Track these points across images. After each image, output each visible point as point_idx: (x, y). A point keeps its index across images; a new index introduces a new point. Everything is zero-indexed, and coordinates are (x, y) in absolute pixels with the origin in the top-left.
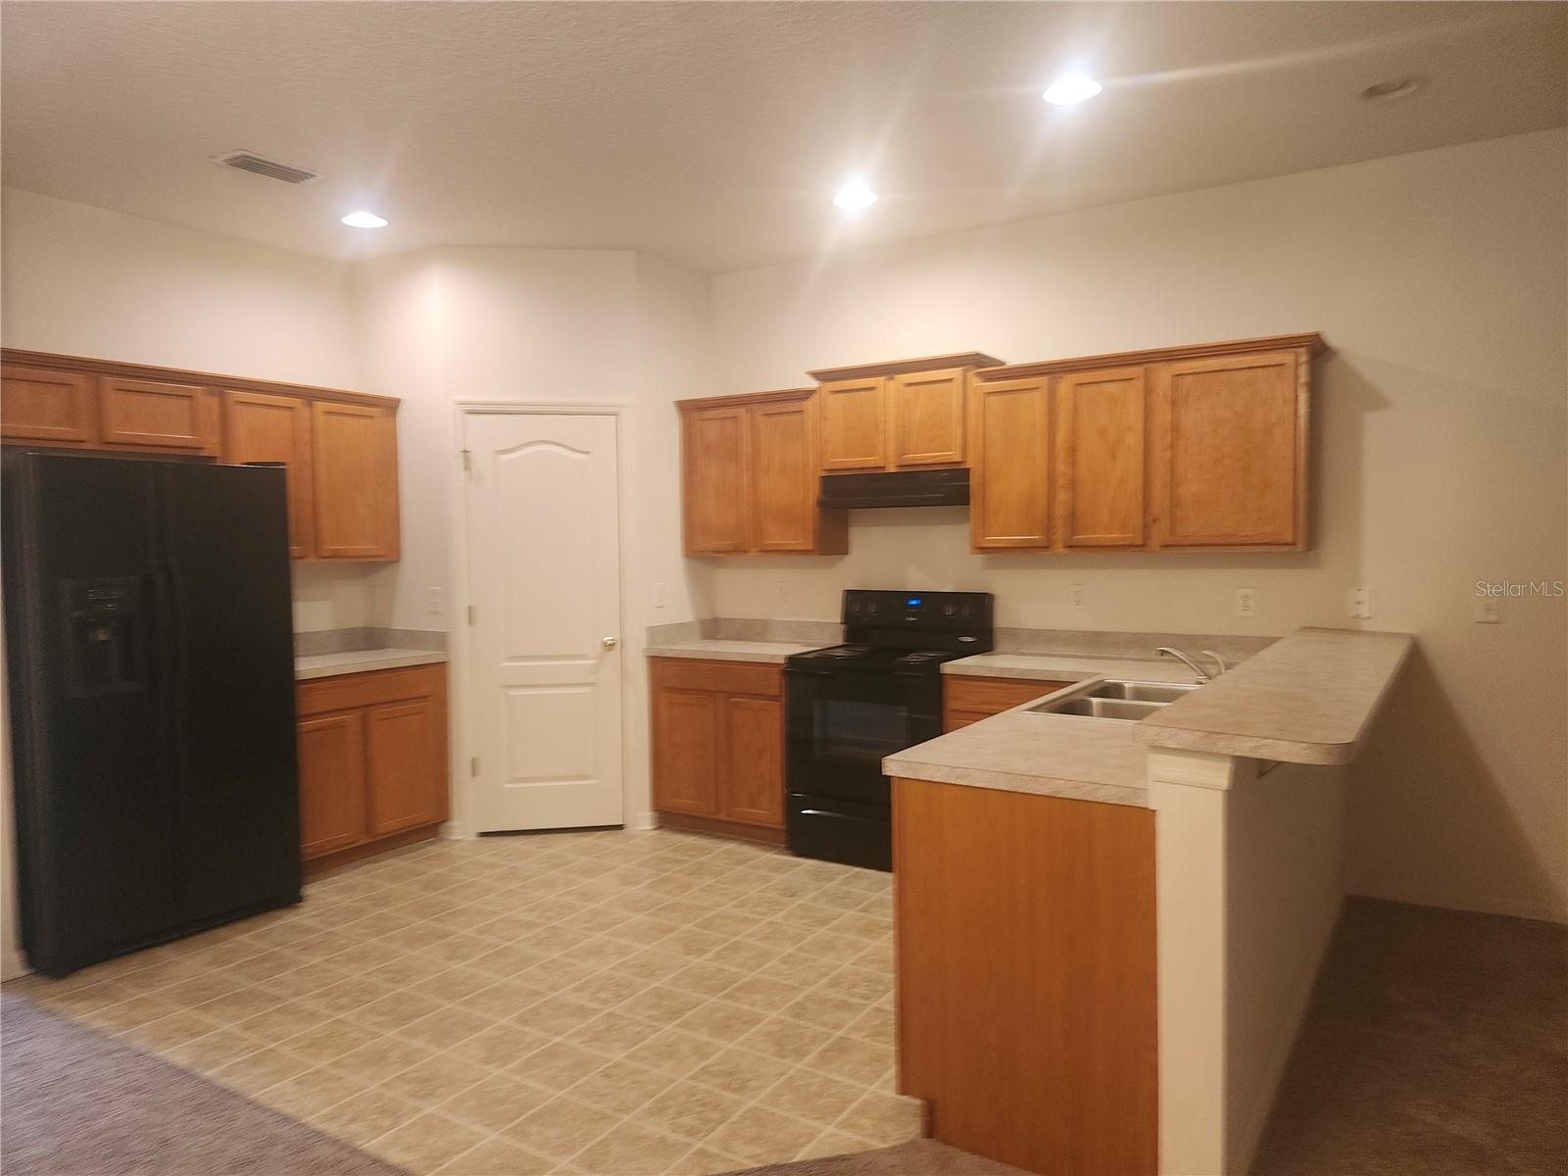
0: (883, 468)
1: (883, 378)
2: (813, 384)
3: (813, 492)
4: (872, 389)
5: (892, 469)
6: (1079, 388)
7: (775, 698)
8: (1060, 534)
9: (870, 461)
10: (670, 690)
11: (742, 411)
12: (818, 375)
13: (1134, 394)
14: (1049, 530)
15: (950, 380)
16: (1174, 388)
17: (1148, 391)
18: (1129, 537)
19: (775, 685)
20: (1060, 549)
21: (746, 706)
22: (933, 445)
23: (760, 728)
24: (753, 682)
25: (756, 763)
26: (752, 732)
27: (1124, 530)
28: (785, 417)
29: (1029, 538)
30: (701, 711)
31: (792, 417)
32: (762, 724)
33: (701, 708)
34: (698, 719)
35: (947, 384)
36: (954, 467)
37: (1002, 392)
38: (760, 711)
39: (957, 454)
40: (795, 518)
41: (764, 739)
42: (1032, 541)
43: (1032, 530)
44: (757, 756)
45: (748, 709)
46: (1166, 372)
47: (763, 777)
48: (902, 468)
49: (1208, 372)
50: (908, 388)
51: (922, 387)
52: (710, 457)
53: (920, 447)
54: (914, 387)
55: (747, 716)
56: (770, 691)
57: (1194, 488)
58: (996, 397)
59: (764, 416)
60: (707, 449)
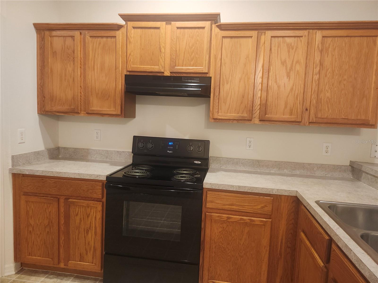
0: (163, 73)
1: (165, 23)
2: (122, 22)
3: (120, 84)
4: (158, 28)
5: (167, 74)
6: (273, 38)
7: (98, 200)
8: (257, 114)
9: (155, 68)
10: (26, 194)
11: (77, 33)
12: (124, 17)
13: (302, 44)
14: (251, 112)
15: (203, 28)
16: (322, 43)
17: (309, 44)
18: (293, 118)
19: (98, 192)
20: (256, 121)
21: (79, 204)
22: (192, 63)
23: (88, 217)
24: (84, 190)
25: (85, 237)
26: (82, 219)
27: (291, 114)
28: (105, 39)
29: (242, 115)
30: (49, 206)
31: (109, 39)
32: (89, 214)
33: (49, 205)
34: (47, 211)
35: (201, 30)
36: (203, 75)
37: (231, 37)
38: (88, 207)
39: (205, 68)
40: (109, 97)
41: (91, 222)
42: (243, 117)
43: (243, 112)
44: (85, 233)
45: (80, 206)
46: (319, 35)
47: (89, 244)
48: (173, 74)
49: (340, 37)
50: (179, 30)
51: (186, 30)
52: (56, 58)
53: (184, 63)
54: (182, 30)
55: (79, 209)
56: (95, 196)
57: (328, 95)
58: (228, 40)
59: (91, 37)
60: (54, 53)
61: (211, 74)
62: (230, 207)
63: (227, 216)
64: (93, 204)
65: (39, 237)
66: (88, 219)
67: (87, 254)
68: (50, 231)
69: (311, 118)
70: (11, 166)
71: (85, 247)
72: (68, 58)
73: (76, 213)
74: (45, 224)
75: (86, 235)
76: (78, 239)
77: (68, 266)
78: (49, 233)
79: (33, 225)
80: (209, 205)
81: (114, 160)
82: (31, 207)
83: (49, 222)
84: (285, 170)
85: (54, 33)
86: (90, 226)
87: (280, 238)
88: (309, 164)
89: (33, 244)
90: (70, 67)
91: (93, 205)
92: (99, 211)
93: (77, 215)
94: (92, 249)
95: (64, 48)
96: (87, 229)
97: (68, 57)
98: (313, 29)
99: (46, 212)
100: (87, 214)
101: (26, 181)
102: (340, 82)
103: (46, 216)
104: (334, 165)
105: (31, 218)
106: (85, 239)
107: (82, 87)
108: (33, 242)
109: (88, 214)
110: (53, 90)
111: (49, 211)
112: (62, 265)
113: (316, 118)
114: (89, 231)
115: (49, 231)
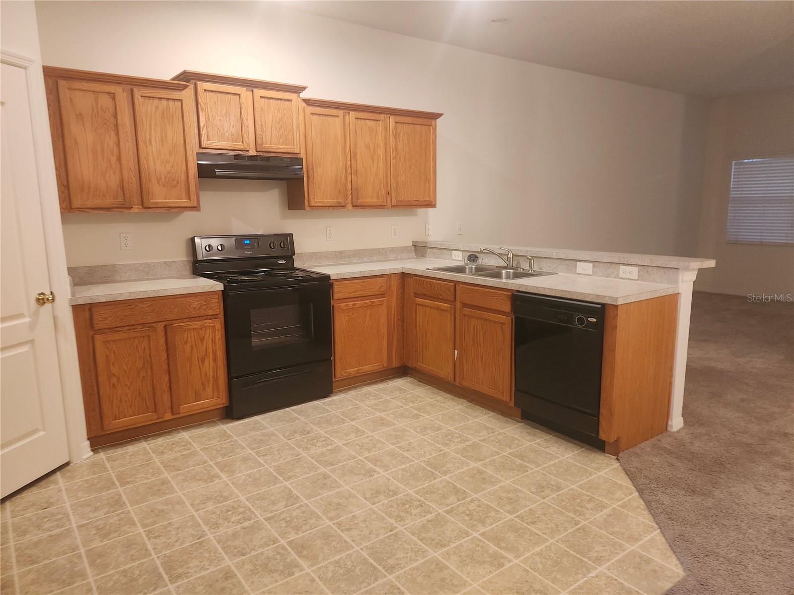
0: (248, 151)
1: (246, 89)
4: (239, 95)
5: (253, 153)
6: (357, 119)
7: (214, 317)
9: (239, 145)
10: (104, 331)
11: (118, 89)
13: (380, 127)
15: (291, 101)
16: (395, 128)
17: (385, 128)
18: (380, 202)
19: (214, 307)
21: (187, 327)
22: (281, 140)
23: (202, 341)
24: (195, 308)
25: (200, 368)
26: (194, 346)
27: (378, 198)
28: (164, 102)
29: (337, 201)
30: (142, 342)
31: (171, 103)
32: (204, 338)
33: (142, 339)
34: (139, 348)
35: (287, 103)
36: (294, 156)
37: (319, 115)
38: (201, 329)
39: (297, 148)
40: (178, 183)
41: (206, 347)
42: (339, 203)
43: (338, 197)
44: (200, 362)
45: (190, 329)
46: (392, 120)
47: (206, 375)
48: (260, 153)
49: (407, 123)
50: (263, 100)
51: (271, 101)
52: (83, 124)
53: (273, 141)
54: (266, 100)
55: (189, 335)
56: (210, 312)
57: (403, 179)
58: (316, 117)
59: (142, 96)
60: (80, 116)
61: (303, 155)
62: (354, 294)
63: (353, 303)
64: (209, 323)
65: (129, 388)
66: (202, 343)
67: (204, 389)
68: (147, 375)
69: (393, 202)
70: (70, 295)
71: (201, 381)
72: (105, 126)
73: (185, 341)
74: (137, 368)
75: (201, 364)
76: (190, 373)
77: (179, 413)
78: (146, 378)
79: (117, 375)
80: (336, 296)
81: (161, 275)
82: (111, 349)
83: (144, 364)
84: (365, 258)
85: (77, 85)
86: (206, 352)
87: (393, 312)
88: (383, 249)
89: (121, 401)
90: (110, 138)
91: (209, 325)
92: (218, 330)
93: (186, 343)
94: (211, 380)
95: (96, 110)
96: (203, 358)
97: (105, 124)
98: (387, 114)
99: (138, 351)
100: (200, 338)
101: (101, 312)
102: (410, 167)
103: (138, 356)
104: (402, 247)
105: (113, 364)
106: (200, 370)
107: (132, 169)
108: (121, 399)
109: (202, 337)
110: (82, 175)
111: (143, 347)
112: (168, 416)
113: (397, 201)
114: (205, 359)
115: (145, 376)
